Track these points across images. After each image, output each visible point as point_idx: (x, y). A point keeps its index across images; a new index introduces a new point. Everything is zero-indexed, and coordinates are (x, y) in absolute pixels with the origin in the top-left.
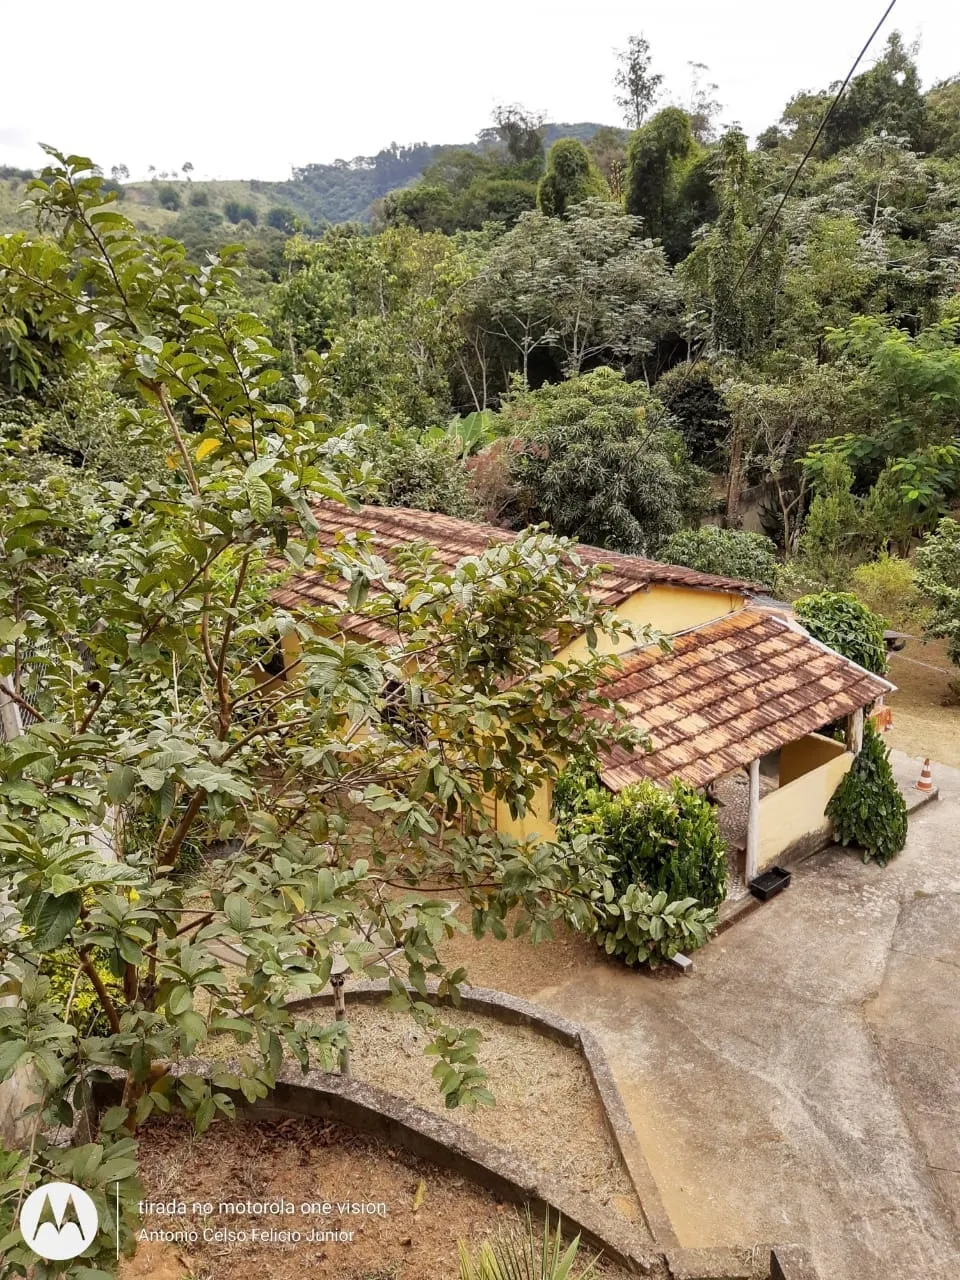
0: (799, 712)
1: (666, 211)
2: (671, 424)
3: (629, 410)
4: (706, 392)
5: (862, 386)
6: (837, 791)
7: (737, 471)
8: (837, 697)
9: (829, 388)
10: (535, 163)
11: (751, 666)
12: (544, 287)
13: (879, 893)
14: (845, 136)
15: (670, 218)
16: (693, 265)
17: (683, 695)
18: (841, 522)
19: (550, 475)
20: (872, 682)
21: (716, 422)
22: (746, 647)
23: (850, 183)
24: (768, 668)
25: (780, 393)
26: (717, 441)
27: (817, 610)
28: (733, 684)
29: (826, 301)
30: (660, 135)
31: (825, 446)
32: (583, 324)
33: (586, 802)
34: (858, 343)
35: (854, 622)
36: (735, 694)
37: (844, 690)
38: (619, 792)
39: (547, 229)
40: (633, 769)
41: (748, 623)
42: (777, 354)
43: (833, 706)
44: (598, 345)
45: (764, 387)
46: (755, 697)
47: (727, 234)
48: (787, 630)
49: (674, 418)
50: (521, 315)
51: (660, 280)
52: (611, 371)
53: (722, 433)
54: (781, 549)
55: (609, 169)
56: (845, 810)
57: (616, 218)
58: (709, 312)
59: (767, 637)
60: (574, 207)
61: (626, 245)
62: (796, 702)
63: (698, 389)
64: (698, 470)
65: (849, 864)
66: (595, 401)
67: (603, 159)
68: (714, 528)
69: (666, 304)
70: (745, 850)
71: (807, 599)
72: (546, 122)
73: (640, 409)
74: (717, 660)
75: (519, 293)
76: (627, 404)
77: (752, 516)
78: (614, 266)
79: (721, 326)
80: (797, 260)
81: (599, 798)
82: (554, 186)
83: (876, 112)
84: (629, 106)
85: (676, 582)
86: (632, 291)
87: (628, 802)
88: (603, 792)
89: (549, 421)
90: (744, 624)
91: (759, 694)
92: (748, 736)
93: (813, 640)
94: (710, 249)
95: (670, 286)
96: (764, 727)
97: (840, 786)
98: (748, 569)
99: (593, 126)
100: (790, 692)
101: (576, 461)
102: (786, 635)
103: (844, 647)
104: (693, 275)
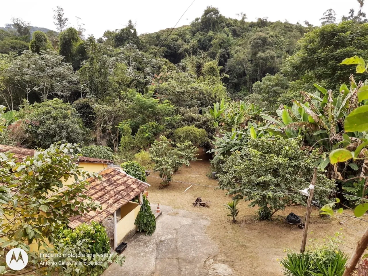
0: (126, 196)
1: (72, 56)
2: (78, 116)
3: (66, 111)
4: (88, 107)
5: (131, 107)
6: (137, 217)
7: (99, 129)
8: (136, 190)
9: (123, 107)
10: (27, 37)
11: (111, 184)
12: (33, 73)
13: (151, 243)
14: (120, 43)
15: (73, 58)
16: (82, 71)
17: (92, 195)
18: (129, 142)
19: (40, 131)
20: (144, 184)
21: (92, 115)
22: (109, 179)
23: (123, 55)
24: (116, 184)
25: (110, 108)
26: (92, 121)
27: (127, 166)
28: (107, 190)
29: (120, 84)
30: (69, 35)
31: (123, 123)
32: (47, 85)
33: (64, 234)
34: (129, 95)
35: (137, 169)
36: (107, 193)
37: (137, 188)
38: (75, 229)
39: (34, 56)
40: (78, 221)
41: (109, 172)
42: (108, 97)
43: (135, 192)
44: (52, 92)
45: (105, 106)
46: (113, 193)
47: (91, 64)
48: (120, 173)
49: (79, 114)
50: (25, 81)
51: (72, 75)
52: (59, 100)
53: (94, 119)
54: (113, 151)
55: (54, 42)
56: (140, 222)
57: (56, 56)
58: (88, 85)
59: (115, 175)
60: (43, 51)
61: (60, 64)
62: (125, 193)
63: (85, 106)
64: (87, 129)
65: (142, 237)
66: (54, 108)
67: (51, 39)
68: (94, 145)
69: (74, 82)
70: (114, 239)
71: (125, 164)
72: (30, 25)
73: (69, 111)
74: (101, 183)
75: (24, 74)
76: (65, 110)
77: (104, 142)
78: (56, 69)
79: (91, 89)
80: (111, 73)
81: (68, 232)
82: (35, 44)
83: (128, 38)
84: (58, 25)
85: (87, 161)
86: (63, 77)
87: (78, 231)
88: (69, 230)
89: (38, 114)
90: (108, 172)
91: (114, 192)
92: (112, 205)
93: (127, 175)
94: (87, 67)
95: (75, 77)
96: (117, 201)
97: (138, 215)
98: (105, 157)
99: (46, 29)
100: (123, 190)
101: (49, 126)
102: (120, 174)
103: (135, 176)
104: (82, 74)
